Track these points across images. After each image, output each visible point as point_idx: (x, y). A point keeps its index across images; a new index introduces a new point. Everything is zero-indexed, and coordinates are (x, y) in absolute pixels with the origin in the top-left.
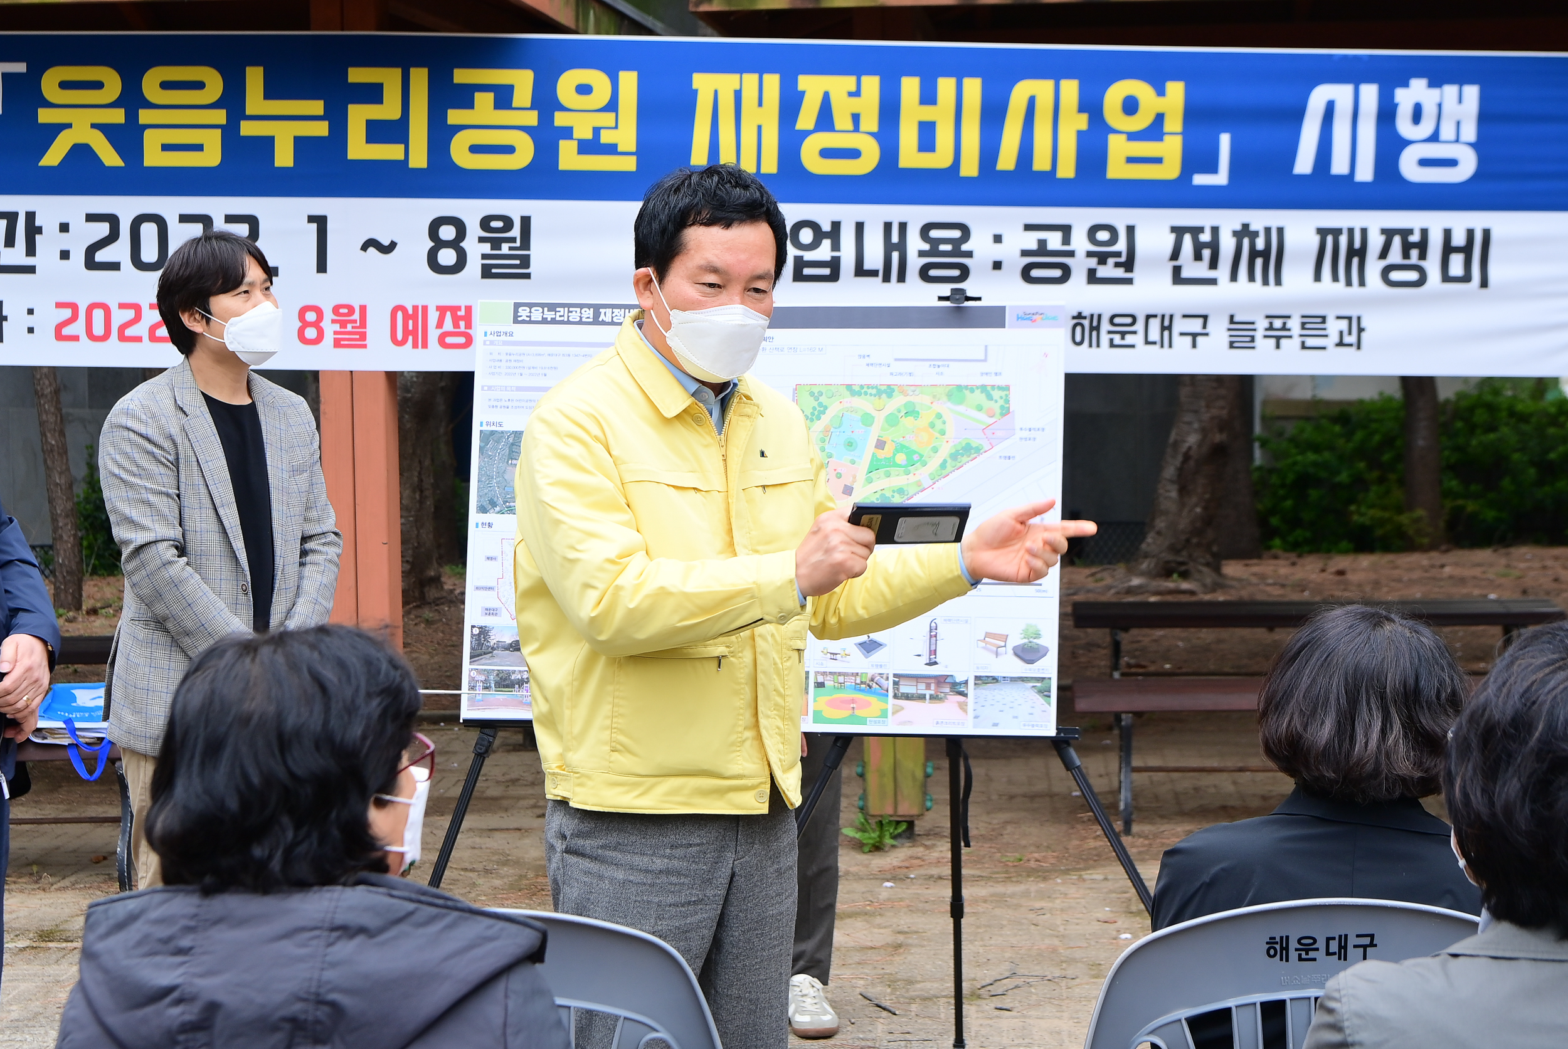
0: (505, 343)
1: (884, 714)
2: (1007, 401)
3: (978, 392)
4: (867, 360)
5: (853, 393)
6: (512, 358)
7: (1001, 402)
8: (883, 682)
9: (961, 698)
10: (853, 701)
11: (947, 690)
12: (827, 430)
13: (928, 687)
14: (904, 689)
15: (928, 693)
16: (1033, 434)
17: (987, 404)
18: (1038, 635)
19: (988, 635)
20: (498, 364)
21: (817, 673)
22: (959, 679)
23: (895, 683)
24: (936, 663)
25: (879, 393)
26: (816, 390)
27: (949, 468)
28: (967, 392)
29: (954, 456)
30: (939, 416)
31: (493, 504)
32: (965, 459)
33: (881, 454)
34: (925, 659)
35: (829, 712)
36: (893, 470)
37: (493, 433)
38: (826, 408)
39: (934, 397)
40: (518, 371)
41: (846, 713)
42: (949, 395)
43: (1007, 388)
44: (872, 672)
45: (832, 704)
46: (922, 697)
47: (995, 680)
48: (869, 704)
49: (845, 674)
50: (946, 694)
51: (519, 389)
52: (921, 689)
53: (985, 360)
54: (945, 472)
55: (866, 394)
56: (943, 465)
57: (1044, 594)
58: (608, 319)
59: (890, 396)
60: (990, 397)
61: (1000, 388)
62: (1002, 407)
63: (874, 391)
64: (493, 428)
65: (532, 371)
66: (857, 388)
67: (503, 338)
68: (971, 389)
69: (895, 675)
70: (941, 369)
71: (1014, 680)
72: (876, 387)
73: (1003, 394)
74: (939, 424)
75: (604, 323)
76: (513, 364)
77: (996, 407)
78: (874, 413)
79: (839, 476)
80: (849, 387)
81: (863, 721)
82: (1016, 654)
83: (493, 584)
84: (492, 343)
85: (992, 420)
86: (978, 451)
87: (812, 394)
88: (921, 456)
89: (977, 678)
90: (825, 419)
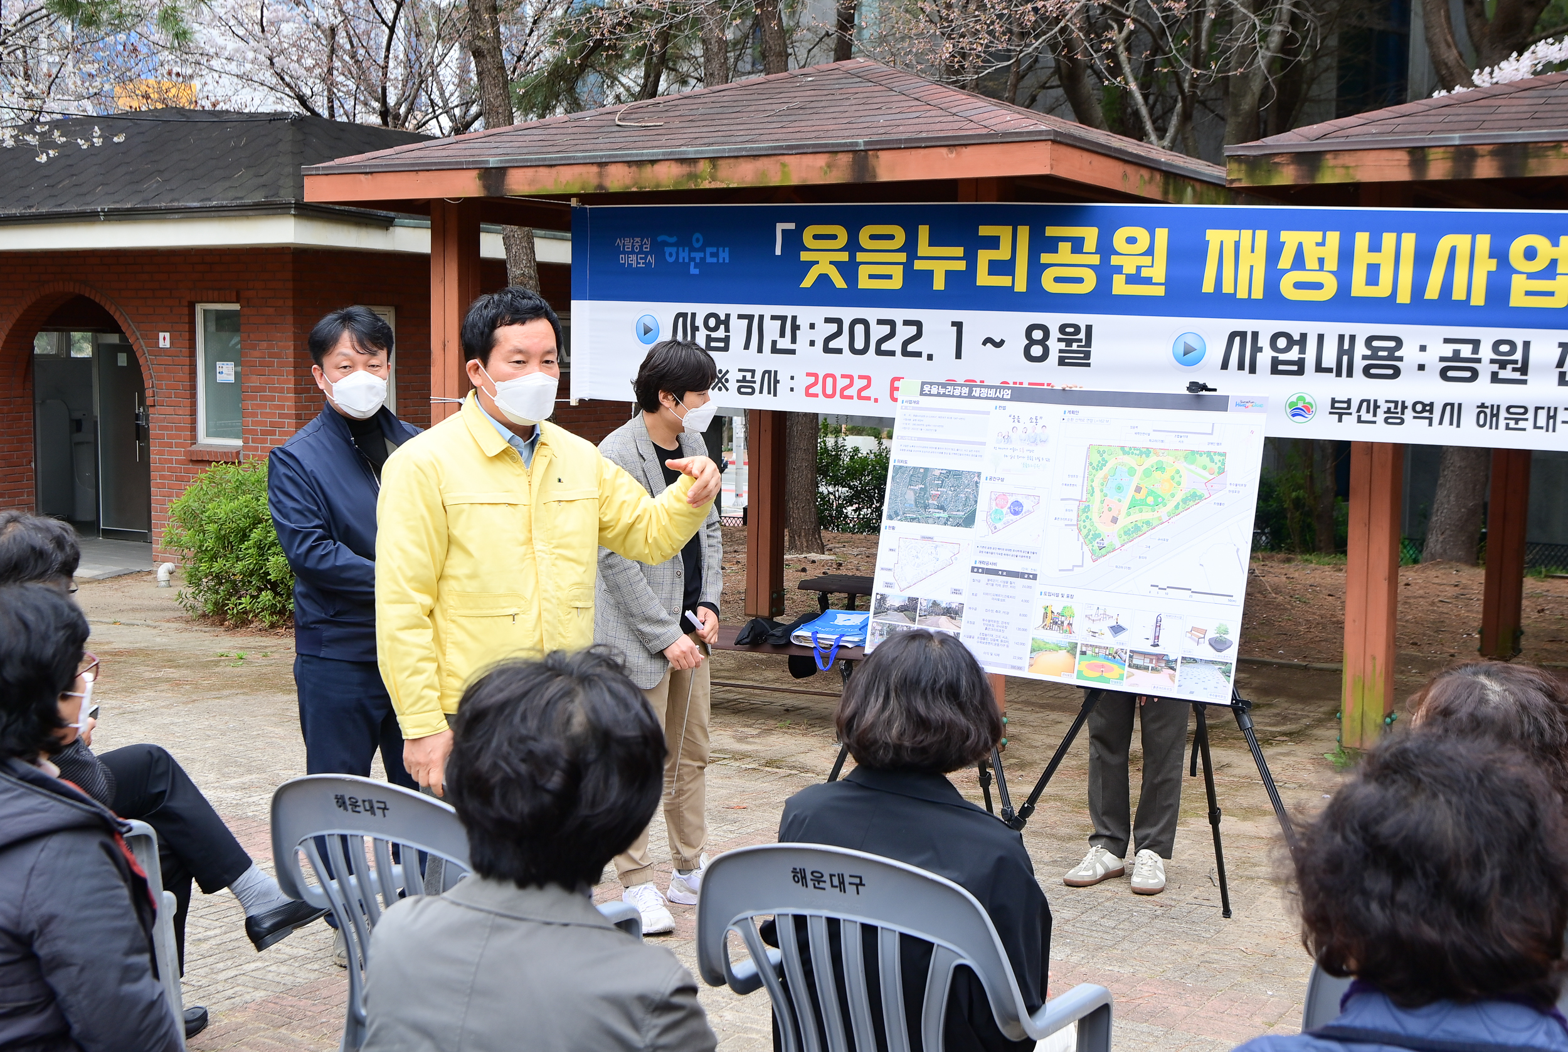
0: (914, 408)
1: (1121, 678)
2: (1224, 464)
3: (1204, 456)
4: (1136, 430)
5: (1125, 453)
6: (917, 418)
7: (1219, 464)
8: (1123, 655)
9: (1171, 671)
10: (1103, 666)
11: (1163, 665)
12: (1105, 478)
13: (1151, 661)
14: (1135, 661)
15: (1151, 665)
16: (1238, 488)
17: (1210, 465)
18: (1226, 632)
19: (1193, 629)
20: (908, 422)
21: (1082, 644)
22: (1171, 658)
23: (1131, 657)
24: (1158, 645)
25: (1141, 455)
26: (1101, 449)
27: (1181, 509)
28: (1198, 456)
29: (1185, 501)
30: (1178, 472)
31: (897, 514)
32: (1191, 503)
33: (1138, 496)
34: (1151, 642)
35: (1087, 673)
36: (1144, 508)
37: (901, 467)
38: (1106, 462)
39: (1176, 458)
40: (920, 427)
41: (1098, 674)
42: (1186, 457)
43: (1224, 454)
44: (1116, 647)
45: (1089, 667)
46: (1146, 668)
47: (1195, 661)
48: (1112, 669)
49: (1100, 647)
50: (1162, 667)
51: (919, 439)
52: (1147, 663)
53: (1212, 434)
54: (1177, 512)
55: (1133, 453)
56: (1177, 507)
57: (1233, 603)
58: (977, 395)
59: (1148, 456)
60: (1212, 460)
61: (1220, 454)
62: (1219, 467)
63: (1138, 452)
64: (901, 464)
65: (928, 428)
66: (1127, 449)
67: (913, 405)
68: (1200, 453)
69: (1131, 651)
70: (1182, 439)
71: (1207, 662)
72: (1139, 449)
73: (1221, 458)
74: (1177, 477)
75: (974, 397)
76: (917, 422)
77: (1216, 468)
78: (1137, 467)
79: (1110, 510)
80: (1123, 447)
81: (1107, 681)
82: (1210, 644)
83: (891, 567)
84: (906, 408)
85: (1213, 476)
86: (1201, 498)
87: (1099, 452)
88: (1163, 499)
89: (1183, 658)
90: (1106, 469)
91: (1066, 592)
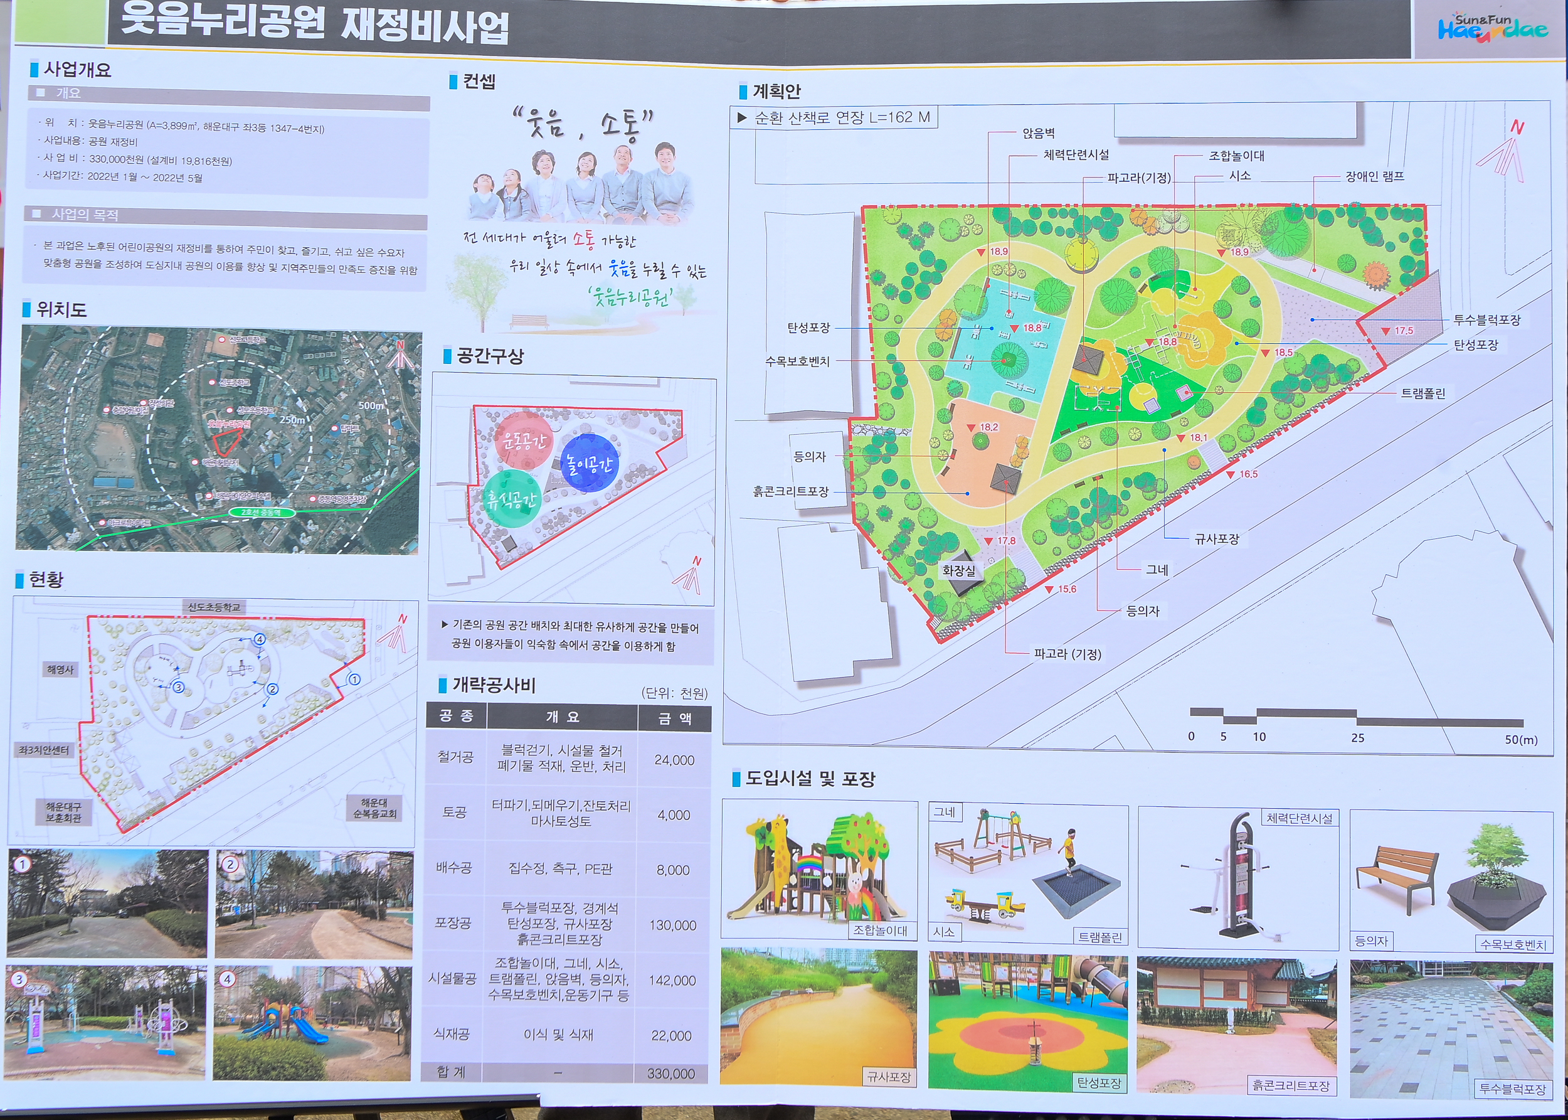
0: (88, 94)
1: (1117, 1063)
2: (1420, 246)
3: (1341, 223)
4: (1047, 143)
5: (1013, 228)
6: (108, 133)
7: (1404, 249)
8: (1112, 978)
9: (1318, 1021)
10: (1034, 1028)
11: (1282, 999)
12: (946, 326)
13: (1231, 991)
14: (1168, 997)
15: (1231, 1007)
16: (1490, 332)
17: (1365, 254)
18: (1516, 855)
19: (1384, 855)
20: (68, 149)
21: (936, 956)
22: (1314, 967)
23: (1142, 982)
24: (1250, 929)
25: (1082, 228)
26: (914, 220)
27: (1272, 422)
28: (1313, 224)
29: (1284, 390)
30: (1242, 286)
31: (63, 522)
32: (1313, 398)
33: (1091, 385)
34: (1220, 919)
35: (970, 1059)
36: (1125, 428)
37: (57, 332)
38: (942, 266)
39: (1227, 235)
40: (124, 169)
41: (1014, 1062)
42: (1267, 232)
43: (1419, 212)
44: (1082, 952)
45: (977, 1037)
46: (1214, 1019)
47: (1405, 971)
48: (1076, 1038)
49: (1011, 960)
50: (1278, 1009)
51: (129, 216)
52: (1214, 997)
53: (1359, 140)
54: (1261, 432)
55: (1046, 229)
56: (1256, 414)
57: (1528, 749)
59: (1110, 232)
60: (1373, 237)
61: (1400, 212)
62: (1406, 262)
63: (1068, 223)
64: (59, 320)
65: (162, 168)
66: (1022, 215)
67: (82, 80)
68: (1324, 214)
69: (1143, 962)
70: (1243, 165)
71: (1455, 971)
72: (1074, 214)
73: (1409, 227)
74: (1241, 308)
75: (354, 45)
76: (110, 150)
77: (1392, 263)
78: (1072, 280)
79: (981, 443)
80: (1002, 211)
81: (1061, 1082)
82: (1458, 904)
83: (67, 736)
84: (52, 93)
85: (1382, 296)
86: (1348, 377)
87: (904, 231)
88: (1197, 390)
89: (1358, 967)
90: (942, 296)
91: (841, 762)
